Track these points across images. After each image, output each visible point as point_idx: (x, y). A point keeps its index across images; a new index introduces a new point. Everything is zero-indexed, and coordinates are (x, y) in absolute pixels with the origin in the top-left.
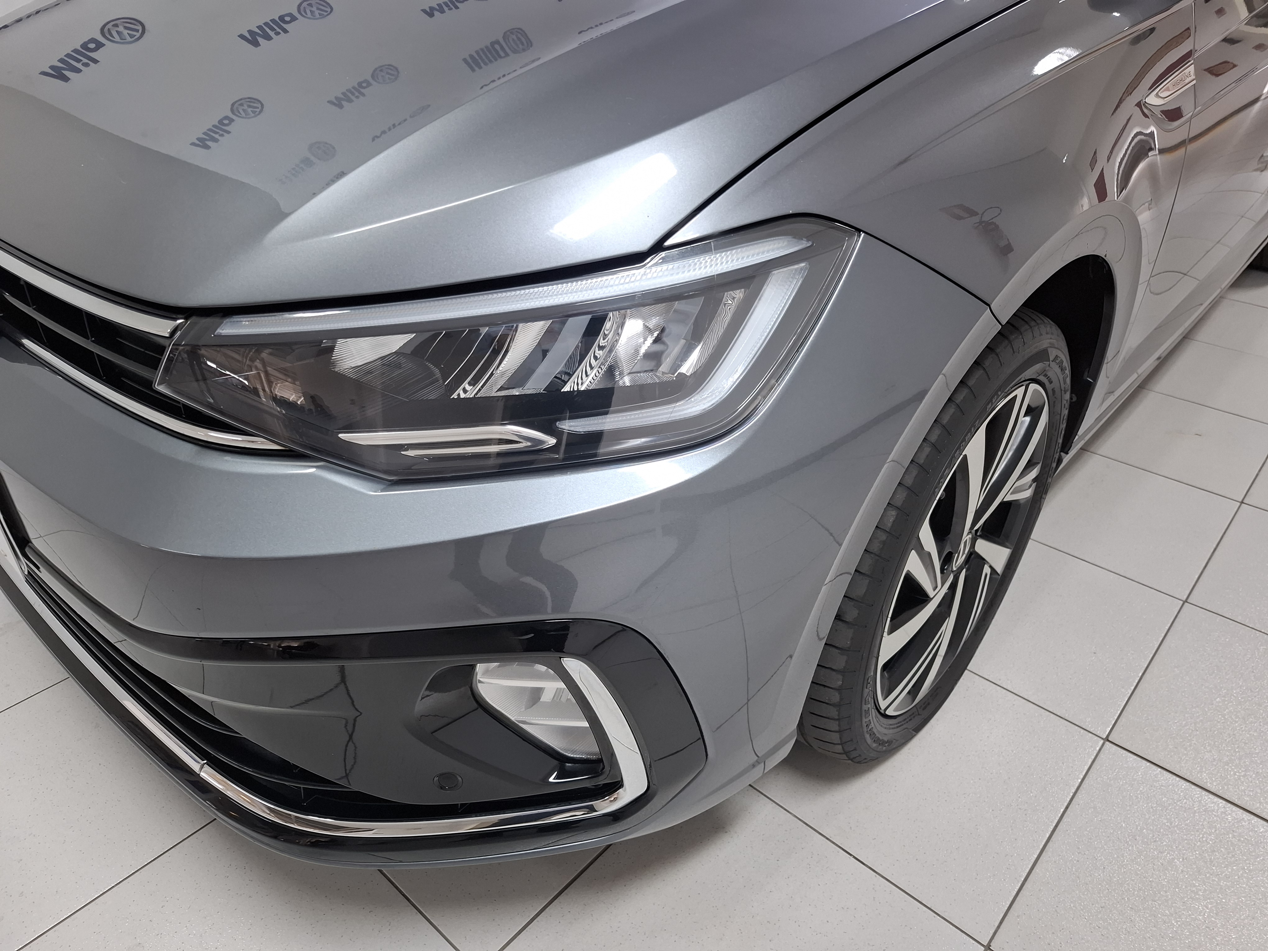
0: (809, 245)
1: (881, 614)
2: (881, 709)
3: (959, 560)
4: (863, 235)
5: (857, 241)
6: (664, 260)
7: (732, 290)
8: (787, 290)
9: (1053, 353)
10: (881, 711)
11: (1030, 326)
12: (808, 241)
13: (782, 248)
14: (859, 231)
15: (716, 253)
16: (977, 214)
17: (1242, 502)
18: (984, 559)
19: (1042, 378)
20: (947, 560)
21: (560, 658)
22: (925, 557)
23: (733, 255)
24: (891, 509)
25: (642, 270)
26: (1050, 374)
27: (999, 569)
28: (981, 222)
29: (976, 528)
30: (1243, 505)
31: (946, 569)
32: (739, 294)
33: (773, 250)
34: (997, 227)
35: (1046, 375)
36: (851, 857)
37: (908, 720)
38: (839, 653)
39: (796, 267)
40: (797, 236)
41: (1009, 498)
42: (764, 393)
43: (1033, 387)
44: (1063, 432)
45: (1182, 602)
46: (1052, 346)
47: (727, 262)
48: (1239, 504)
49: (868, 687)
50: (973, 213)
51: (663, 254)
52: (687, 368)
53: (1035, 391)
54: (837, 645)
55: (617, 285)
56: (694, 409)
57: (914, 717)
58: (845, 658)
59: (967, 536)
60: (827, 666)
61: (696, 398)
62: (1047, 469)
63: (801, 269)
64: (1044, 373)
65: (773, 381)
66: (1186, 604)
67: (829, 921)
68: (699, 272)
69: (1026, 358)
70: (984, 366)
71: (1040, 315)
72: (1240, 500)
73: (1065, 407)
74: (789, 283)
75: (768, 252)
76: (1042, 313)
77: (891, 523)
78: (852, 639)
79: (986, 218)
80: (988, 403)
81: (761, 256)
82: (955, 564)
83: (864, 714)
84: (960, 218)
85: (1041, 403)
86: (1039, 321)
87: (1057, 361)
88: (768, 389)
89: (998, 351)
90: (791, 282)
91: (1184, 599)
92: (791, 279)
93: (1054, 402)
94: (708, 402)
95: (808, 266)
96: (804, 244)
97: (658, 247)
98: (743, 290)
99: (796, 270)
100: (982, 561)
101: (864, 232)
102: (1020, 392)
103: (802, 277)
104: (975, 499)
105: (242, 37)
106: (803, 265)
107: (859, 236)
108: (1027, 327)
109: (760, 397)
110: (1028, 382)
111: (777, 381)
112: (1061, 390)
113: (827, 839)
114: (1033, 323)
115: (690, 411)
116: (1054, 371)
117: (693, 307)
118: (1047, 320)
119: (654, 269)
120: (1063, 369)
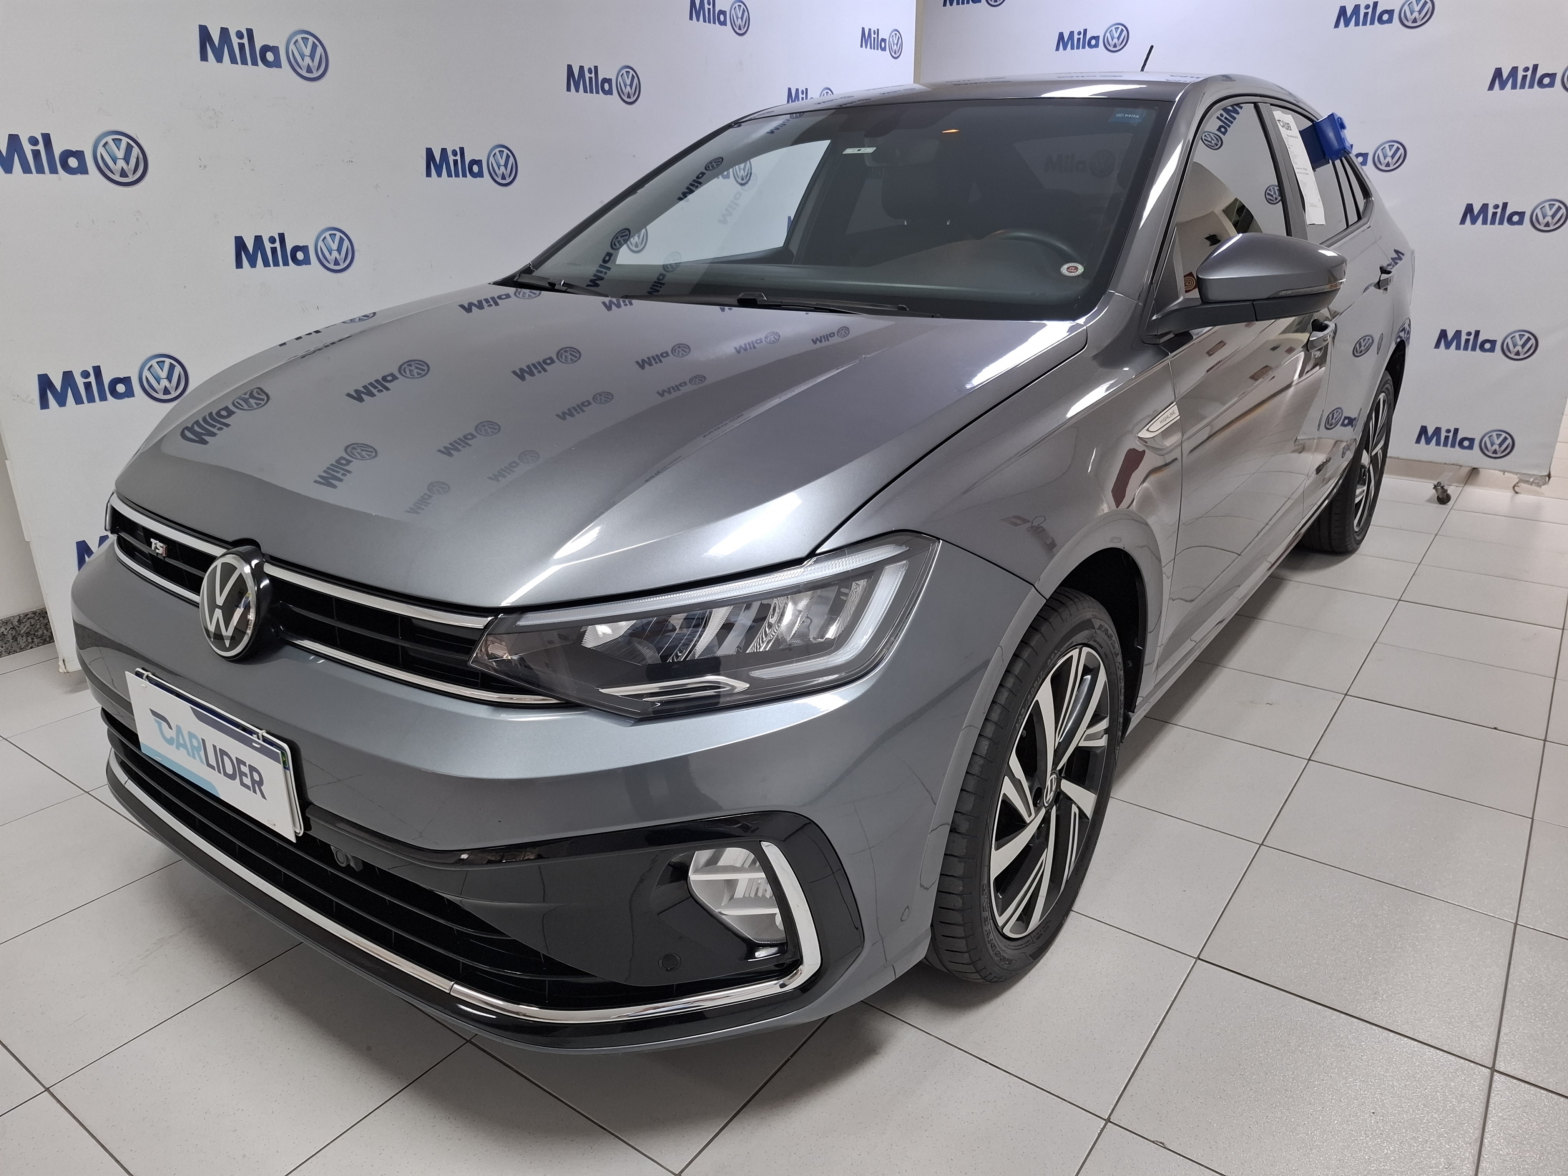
0: (907, 549)
1: (987, 830)
2: (998, 926)
3: (1049, 796)
4: (941, 541)
5: (938, 546)
6: (815, 562)
7: (858, 580)
8: (896, 578)
9: (1097, 623)
10: (998, 927)
11: (1074, 602)
12: (906, 547)
13: (890, 551)
14: (939, 539)
15: (849, 557)
16: (1029, 521)
17: (1309, 760)
18: (1071, 799)
19: (1091, 643)
20: (1038, 795)
21: (760, 841)
22: (1017, 783)
23: (856, 558)
24: (983, 739)
25: (802, 569)
26: (1097, 639)
27: (1089, 812)
28: (1032, 527)
29: (1059, 768)
30: (1310, 761)
31: (1039, 804)
32: (862, 583)
33: (885, 553)
34: (1044, 530)
35: (1095, 641)
36: (988, 1064)
37: (1024, 946)
38: (958, 861)
39: (900, 563)
40: (899, 544)
41: (1083, 744)
42: (887, 646)
43: (1085, 650)
44: (1123, 691)
45: (1259, 846)
46: (1095, 617)
47: (853, 563)
48: (1307, 761)
49: (984, 894)
50: (1026, 521)
51: (815, 559)
52: (832, 633)
53: (1088, 653)
54: (956, 854)
55: (773, 582)
56: (841, 660)
57: (1029, 944)
58: (963, 864)
59: (1051, 776)
60: (950, 874)
61: (841, 651)
62: (1115, 723)
63: (904, 565)
64: (1092, 637)
65: (892, 639)
66: (1262, 846)
67: (974, 1112)
68: (832, 571)
69: (1074, 625)
70: (1042, 632)
71: (1084, 595)
72: (1308, 758)
73: (1119, 668)
74: (897, 574)
75: (882, 554)
76: (1085, 593)
77: (986, 751)
78: (966, 847)
79: (1035, 524)
80: (1048, 659)
81: (877, 557)
82: (1046, 800)
83: (983, 920)
84: (1016, 525)
85: (1096, 665)
86: (1081, 598)
87: (1103, 630)
88: (890, 643)
89: (1051, 620)
90: (898, 573)
91: (1260, 843)
92: (898, 571)
93: (1109, 664)
94: (848, 655)
95: (908, 562)
96: (903, 549)
97: (812, 554)
98: (866, 580)
99: (900, 565)
100: (1070, 801)
101: (942, 540)
102: (1075, 653)
103: (905, 570)
104: (1052, 741)
105: (349, 395)
106: (904, 562)
107: (939, 542)
108: (1072, 602)
109: (884, 650)
110: (1081, 646)
111: (895, 639)
112: (1112, 653)
113: (966, 1052)
114: (1076, 600)
115: (839, 660)
116: (1101, 636)
117: (831, 593)
118: (1088, 597)
119: (809, 569)
120: (1110, 637)
